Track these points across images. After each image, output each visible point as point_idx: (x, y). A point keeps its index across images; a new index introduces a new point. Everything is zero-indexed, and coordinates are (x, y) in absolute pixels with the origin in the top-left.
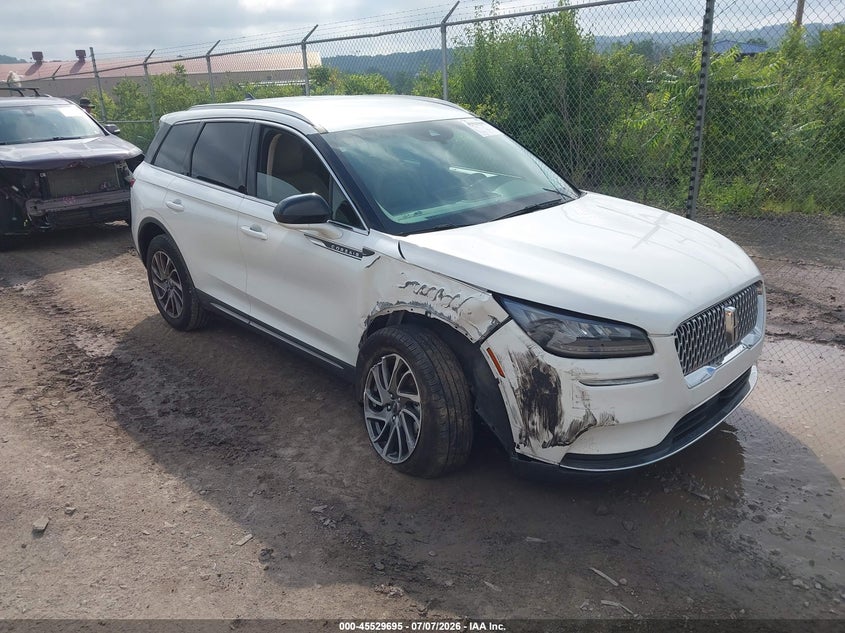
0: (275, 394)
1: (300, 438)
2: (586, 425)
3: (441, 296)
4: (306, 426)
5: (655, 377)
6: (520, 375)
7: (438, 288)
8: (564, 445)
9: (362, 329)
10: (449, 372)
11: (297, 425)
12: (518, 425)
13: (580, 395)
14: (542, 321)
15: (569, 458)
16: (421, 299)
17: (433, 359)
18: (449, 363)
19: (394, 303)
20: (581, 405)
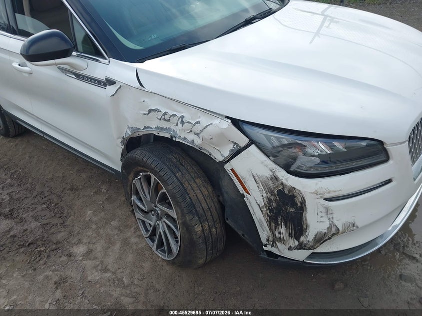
0: (71, 189)
1: (89, 233)
2: (330, 235)
3: (182, 122)
4: (95, 219)
5: (389, 181)
6: (265, 195)
7: (179, 115)
8: (309, 249)
9: (120, 148)
10: (199, 191)
11: (88, 219)
12: (266, 233)
13: (324, 210)
14: (284, 146)
15: (313, 256)
16: (165, 125)
17: (182, 182)
18: (198, 181)
19: (142, 128)
20: (325, 219)
